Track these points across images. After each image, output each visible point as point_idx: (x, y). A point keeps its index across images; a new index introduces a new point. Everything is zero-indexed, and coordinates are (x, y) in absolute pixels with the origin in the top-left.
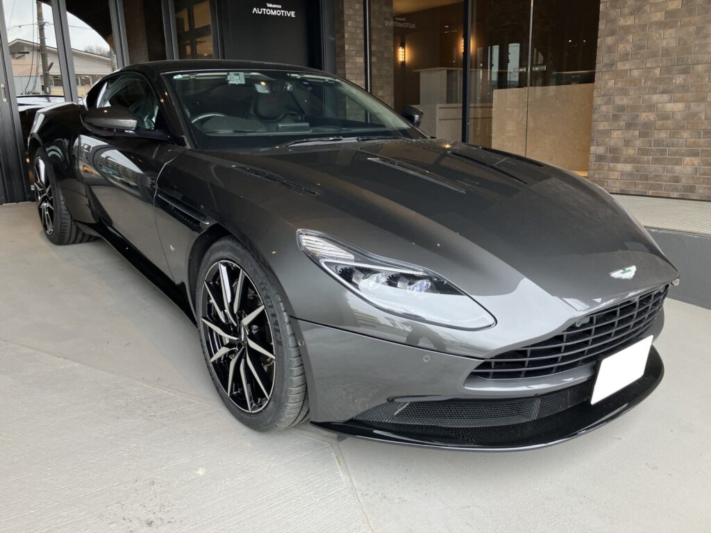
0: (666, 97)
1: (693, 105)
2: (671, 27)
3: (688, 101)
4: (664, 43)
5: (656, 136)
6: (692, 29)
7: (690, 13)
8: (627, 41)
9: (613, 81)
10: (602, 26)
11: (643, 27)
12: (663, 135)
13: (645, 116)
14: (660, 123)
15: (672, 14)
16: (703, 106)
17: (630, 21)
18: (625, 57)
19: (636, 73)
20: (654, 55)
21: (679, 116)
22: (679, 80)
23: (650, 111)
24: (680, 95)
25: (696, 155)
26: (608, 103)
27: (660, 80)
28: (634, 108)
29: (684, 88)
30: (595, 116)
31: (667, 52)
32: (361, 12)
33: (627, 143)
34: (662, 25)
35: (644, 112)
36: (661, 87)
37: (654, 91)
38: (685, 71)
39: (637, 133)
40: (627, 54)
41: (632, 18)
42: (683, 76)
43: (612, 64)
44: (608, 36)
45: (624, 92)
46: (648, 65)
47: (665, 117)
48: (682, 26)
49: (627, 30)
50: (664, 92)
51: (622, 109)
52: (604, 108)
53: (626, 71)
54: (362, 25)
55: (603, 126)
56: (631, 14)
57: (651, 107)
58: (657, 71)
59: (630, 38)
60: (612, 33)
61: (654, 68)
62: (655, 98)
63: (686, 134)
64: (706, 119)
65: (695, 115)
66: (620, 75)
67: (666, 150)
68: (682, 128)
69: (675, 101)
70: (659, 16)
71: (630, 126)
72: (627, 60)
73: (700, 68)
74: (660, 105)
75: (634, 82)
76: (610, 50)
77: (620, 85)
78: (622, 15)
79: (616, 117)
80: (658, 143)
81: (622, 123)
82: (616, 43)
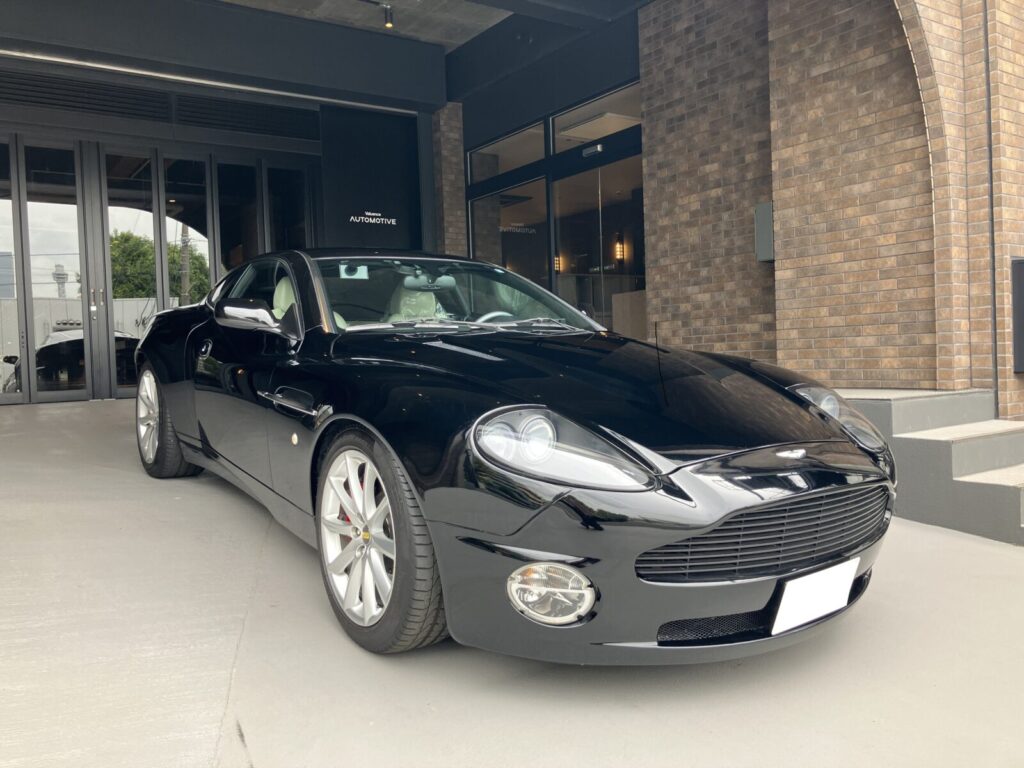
0: (696, 289)
1: (716, 294)
2: (694, 226)
3: (712, 291)
4: (691, 240)
5: (694, 326)
6: (709, 226)
7: (707, 213)
8: (665, 240)
9: (658, 276)
10: (647, 226)
11: (675, 226)
12: (698, 324)
13: (684, 307)
14: (695, 312)
15: (694, 214)
16: (723, 295)
17: (665, 222)
18: (665, 254)
19: (674, 268)
20: (684, 251)
21: (707, 306)
22: (704, 272)
23: (688, 302)
24: (706, 286)
25: (722, 340)
26: (657, 296)
27: (691, 274)
28: (675, 300)
29: (708, 280)
30: (649, 309)
31: (694, 248)
32: (464, 219)
33: (674, 333)
34: (689, 224)
35: (682, 302)
36: (692, 280)
37: (688, 283)
38: (707, 264)
39: (680, 323)
40: (666, 251)
41: (667, 219)
42: (707, 269)
43: (656, 261)
44: (650, 235)
45: (666, 285)
46: (682, 260)
47: (697, 307)
48: (703, 224)
49: (664, 229)
50: (695, 284)
51: (666, 301)
52: (655, 302)
53: (666, 266)
54: (465, 231)
55: (654, 318)
56: (666, 215)
57: (687, 299)
58: (689, 266)
59: (668, 236)
60: (655, 233)
61: (686, 263)
62: (690, 290)
63: (714, 322)
64: (727, 306)
65: (718, 303)
66: (663, 270)
67: (701, 338)
68: (711, 315)
69: (704, 292)
70: (685, 217)
71: (675, 316)
72: (667, 256)
73: (718, 260)
74: (694, 296)
75: (673, 276)
76: (654, 248)
77: (664, 280)
78: (661, 217)
79: (664, 310)
80: (696, 331)
81: (669, 315)
82: (658, 241)
